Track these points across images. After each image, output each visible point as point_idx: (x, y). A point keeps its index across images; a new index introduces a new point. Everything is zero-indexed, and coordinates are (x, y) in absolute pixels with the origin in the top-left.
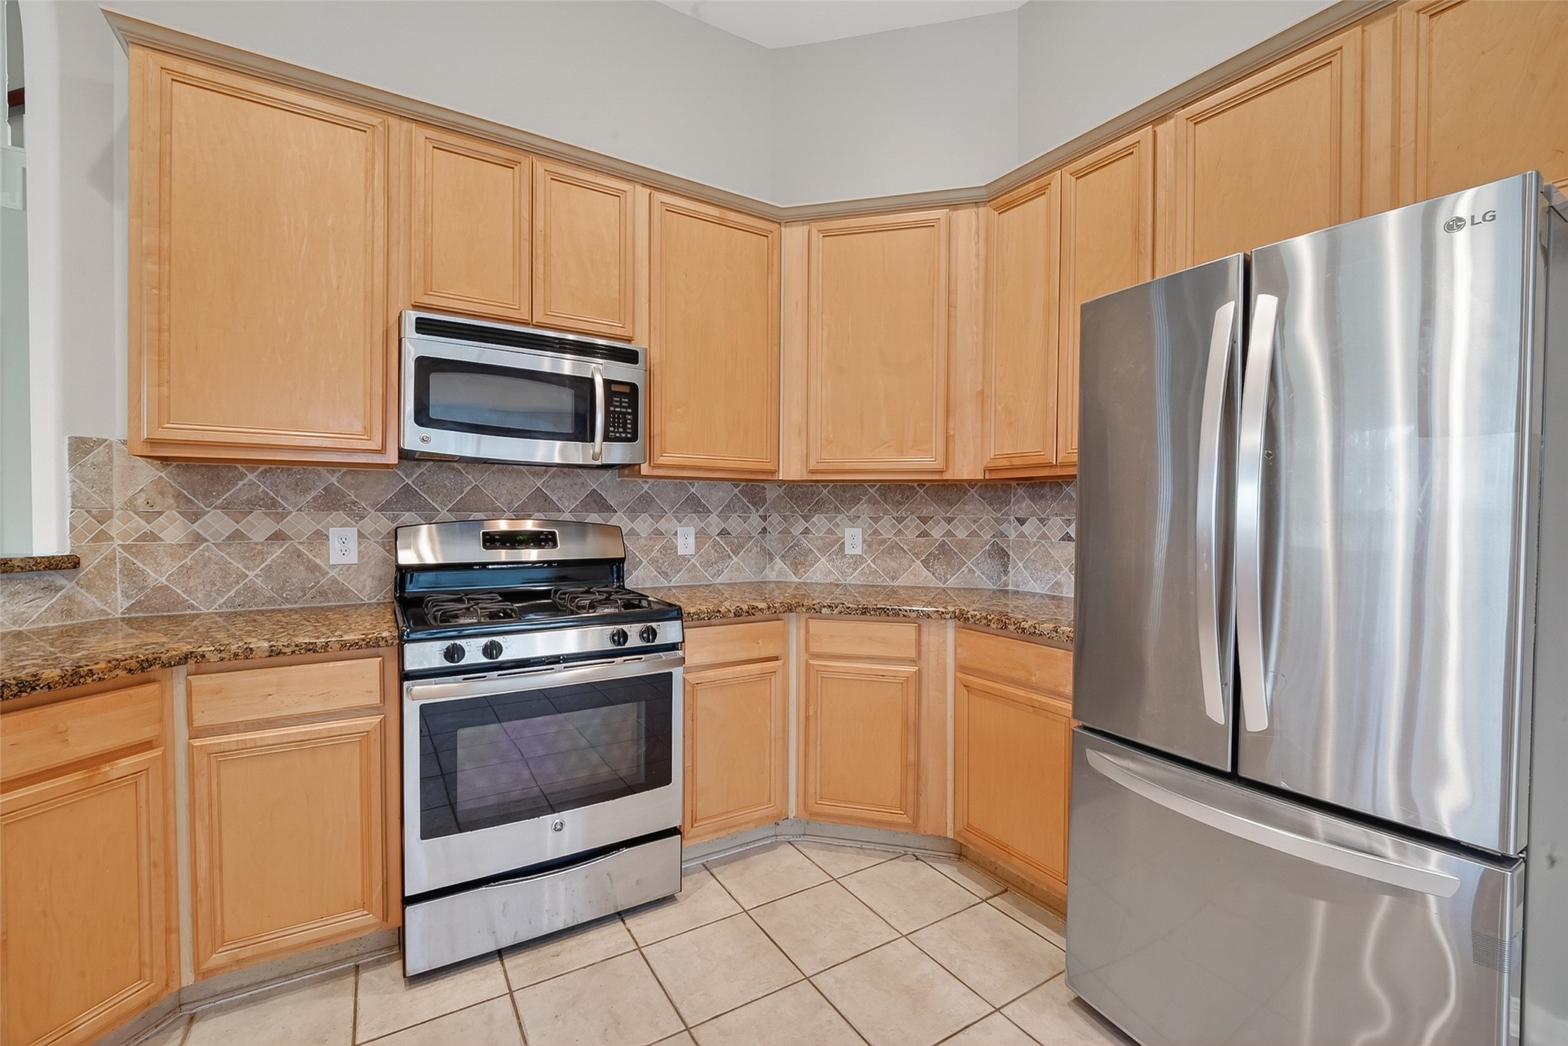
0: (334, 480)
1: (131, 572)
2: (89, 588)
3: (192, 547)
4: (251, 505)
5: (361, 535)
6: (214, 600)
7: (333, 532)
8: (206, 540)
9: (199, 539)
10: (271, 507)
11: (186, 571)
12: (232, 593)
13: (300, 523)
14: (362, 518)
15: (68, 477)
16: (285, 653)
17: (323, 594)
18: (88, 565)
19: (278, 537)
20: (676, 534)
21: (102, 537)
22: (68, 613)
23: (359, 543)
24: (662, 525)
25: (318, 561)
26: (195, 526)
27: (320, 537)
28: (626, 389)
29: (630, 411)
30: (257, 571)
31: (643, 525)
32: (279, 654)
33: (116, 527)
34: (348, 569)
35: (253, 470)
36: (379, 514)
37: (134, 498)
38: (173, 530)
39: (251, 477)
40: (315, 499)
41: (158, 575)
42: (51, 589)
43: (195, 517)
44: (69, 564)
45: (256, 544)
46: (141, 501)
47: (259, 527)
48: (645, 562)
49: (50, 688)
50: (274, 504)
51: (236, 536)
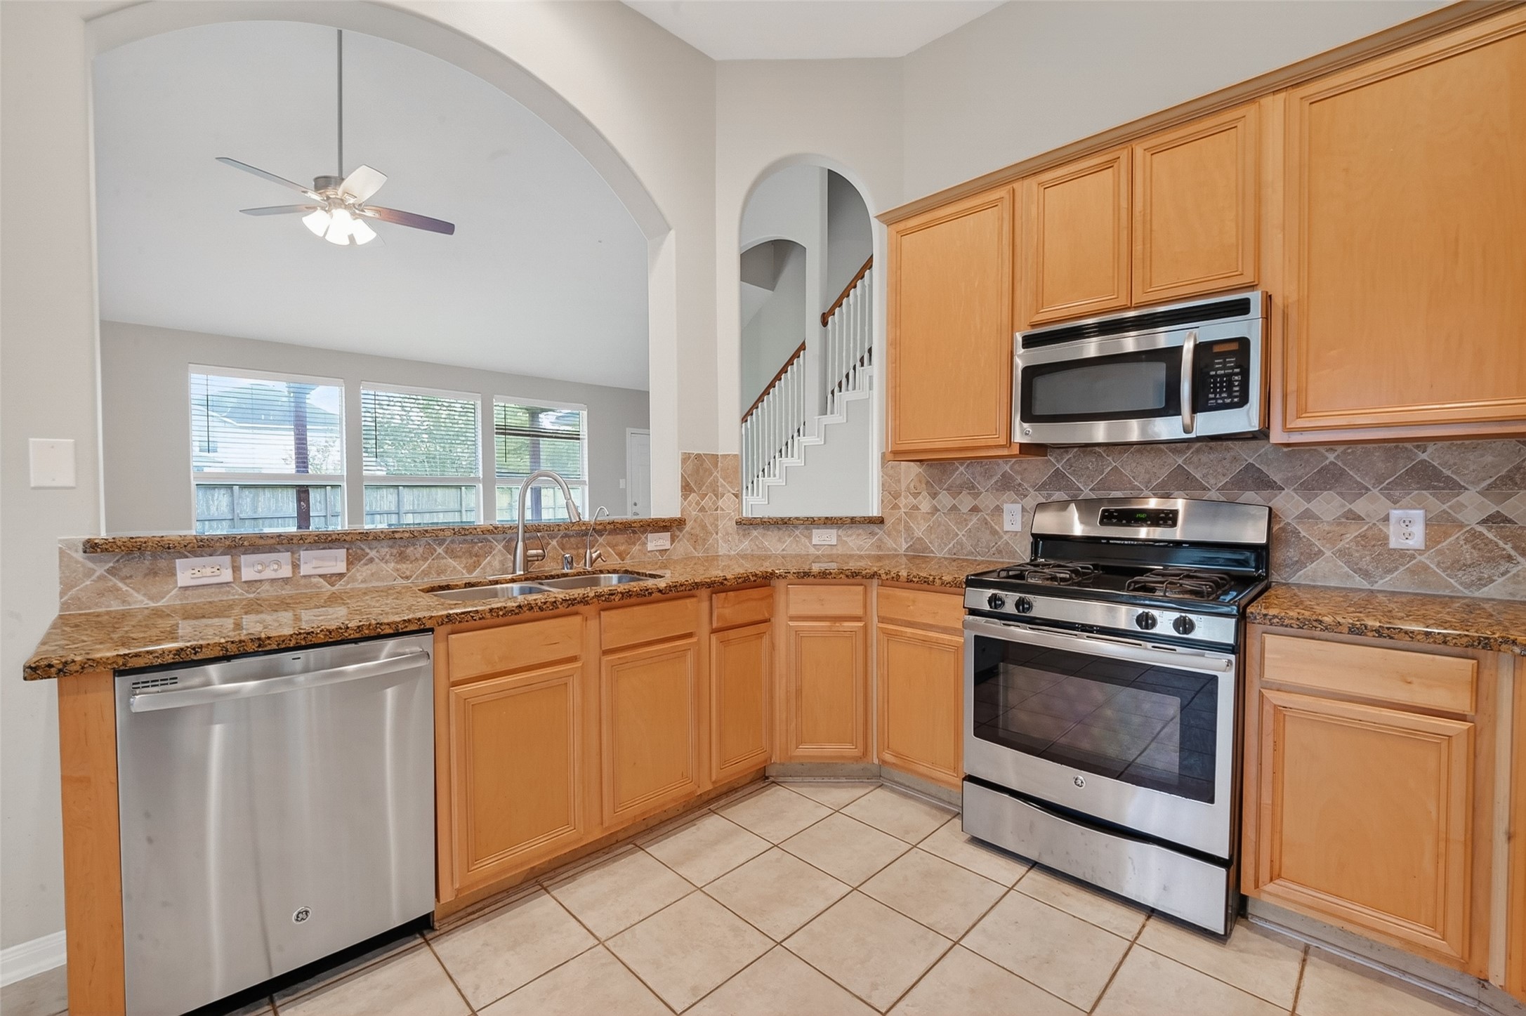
0: (1007, 468)
1: (908, 528)
2: (889, 535)
3: (933, 514)
4: (961, 487)
5: (1024, 509)
6: (943, 549)
7: (1006, 507)
8: (939, 510)
9: (936, 510)
10: (972, 488)
11: (930, 529)
12: (951, 545)
13: (987, 500)
14: (1026, 496)
15: (881, 474)
16: (914, 582)
17: (1000, 552)
18: (889, 523)
19: (975, 509)
20: (1386, 519)
21: (896, 507)
22: (879, 547)
23: (1023, 516)
24: (1360, 506)
25: (997, 527)
26: (934, 502)
27: (998, 510)
28: (1234, 346)
29: (1237, 370)
30: (963, 533)
31: (1328, 505)
32: (911, 581)
33: (902, 502)
34: (1016, 535)
35: (962, 464)
36: (1037, 493)
37: (909, 484)
38: (925, 505)
39: (962, 469)
40: (996, 483)
41: (919, 530)
42: (873, 534)
43: (934, 495)
44: (880, 521)
45: (964, 514)
46: (912, 486)
47: (966, 502)
48: (1328, 553)
49: (815, 577)
50: (973, 487)
51: (954, 508)
